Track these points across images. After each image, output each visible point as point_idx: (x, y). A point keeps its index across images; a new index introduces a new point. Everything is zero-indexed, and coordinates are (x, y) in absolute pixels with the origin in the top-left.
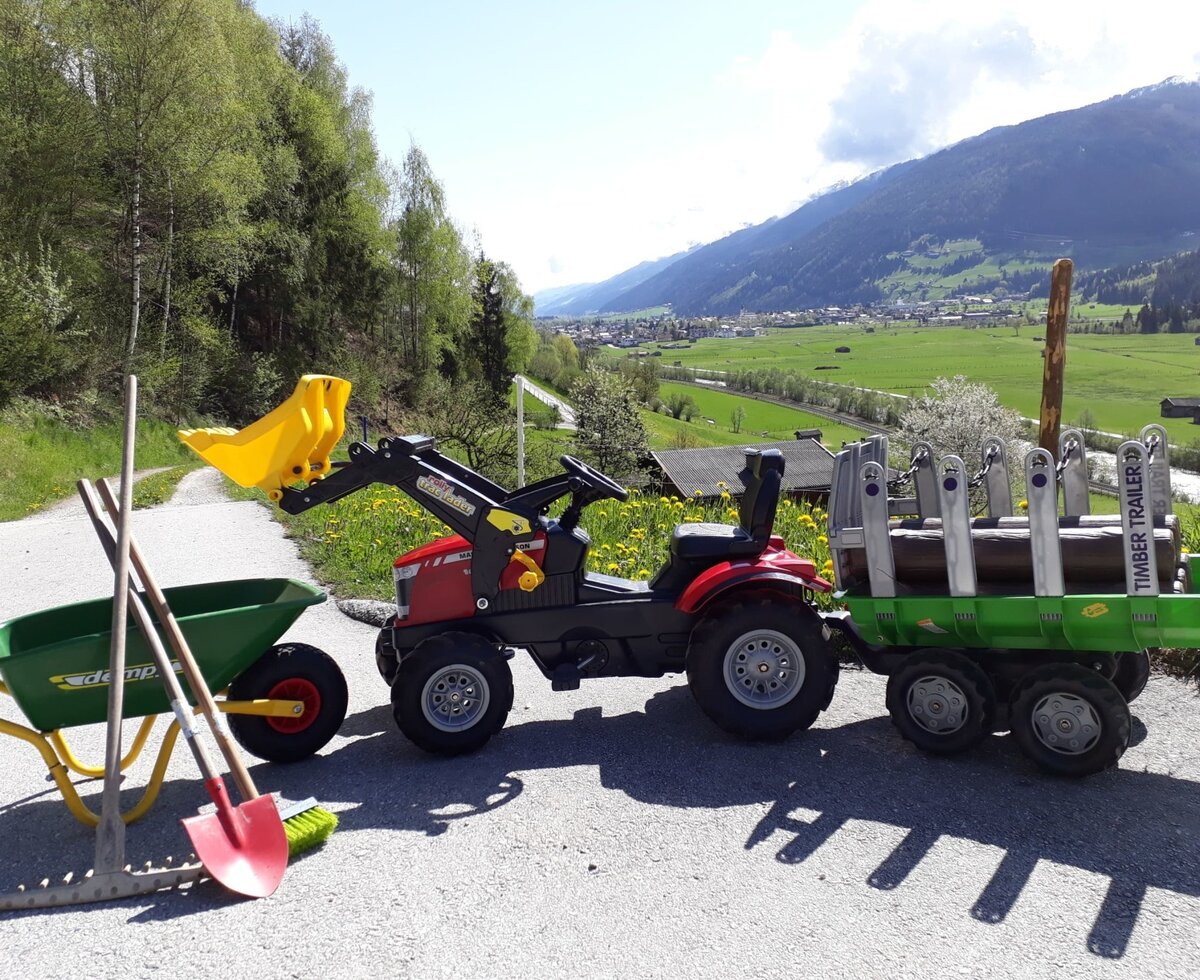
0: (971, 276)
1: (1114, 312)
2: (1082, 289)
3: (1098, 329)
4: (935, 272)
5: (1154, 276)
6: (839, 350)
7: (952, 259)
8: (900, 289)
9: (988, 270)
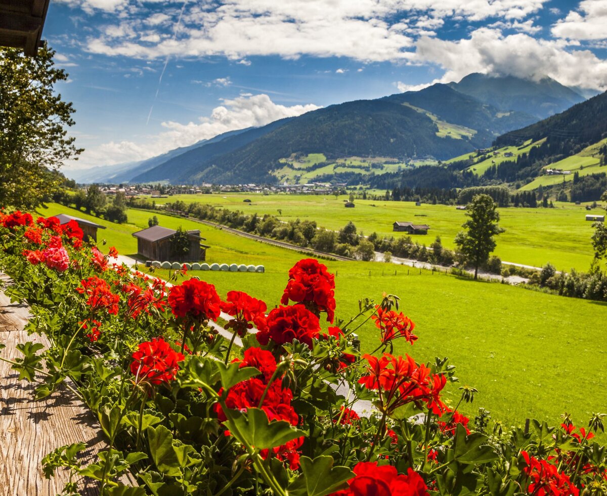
0: (320, 172)
1: (382, 193)
2: (370, 183)
3: (375, 199)
4: (303, 170)
5: (400, 178)
6: (245, 201)
7: (311, 165)
8: (286, 178)
9: (329, 170)
